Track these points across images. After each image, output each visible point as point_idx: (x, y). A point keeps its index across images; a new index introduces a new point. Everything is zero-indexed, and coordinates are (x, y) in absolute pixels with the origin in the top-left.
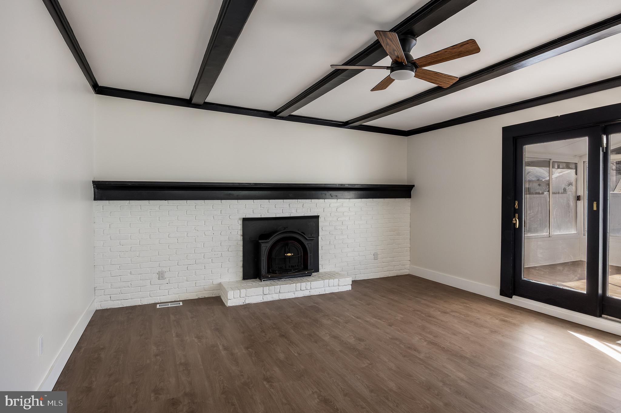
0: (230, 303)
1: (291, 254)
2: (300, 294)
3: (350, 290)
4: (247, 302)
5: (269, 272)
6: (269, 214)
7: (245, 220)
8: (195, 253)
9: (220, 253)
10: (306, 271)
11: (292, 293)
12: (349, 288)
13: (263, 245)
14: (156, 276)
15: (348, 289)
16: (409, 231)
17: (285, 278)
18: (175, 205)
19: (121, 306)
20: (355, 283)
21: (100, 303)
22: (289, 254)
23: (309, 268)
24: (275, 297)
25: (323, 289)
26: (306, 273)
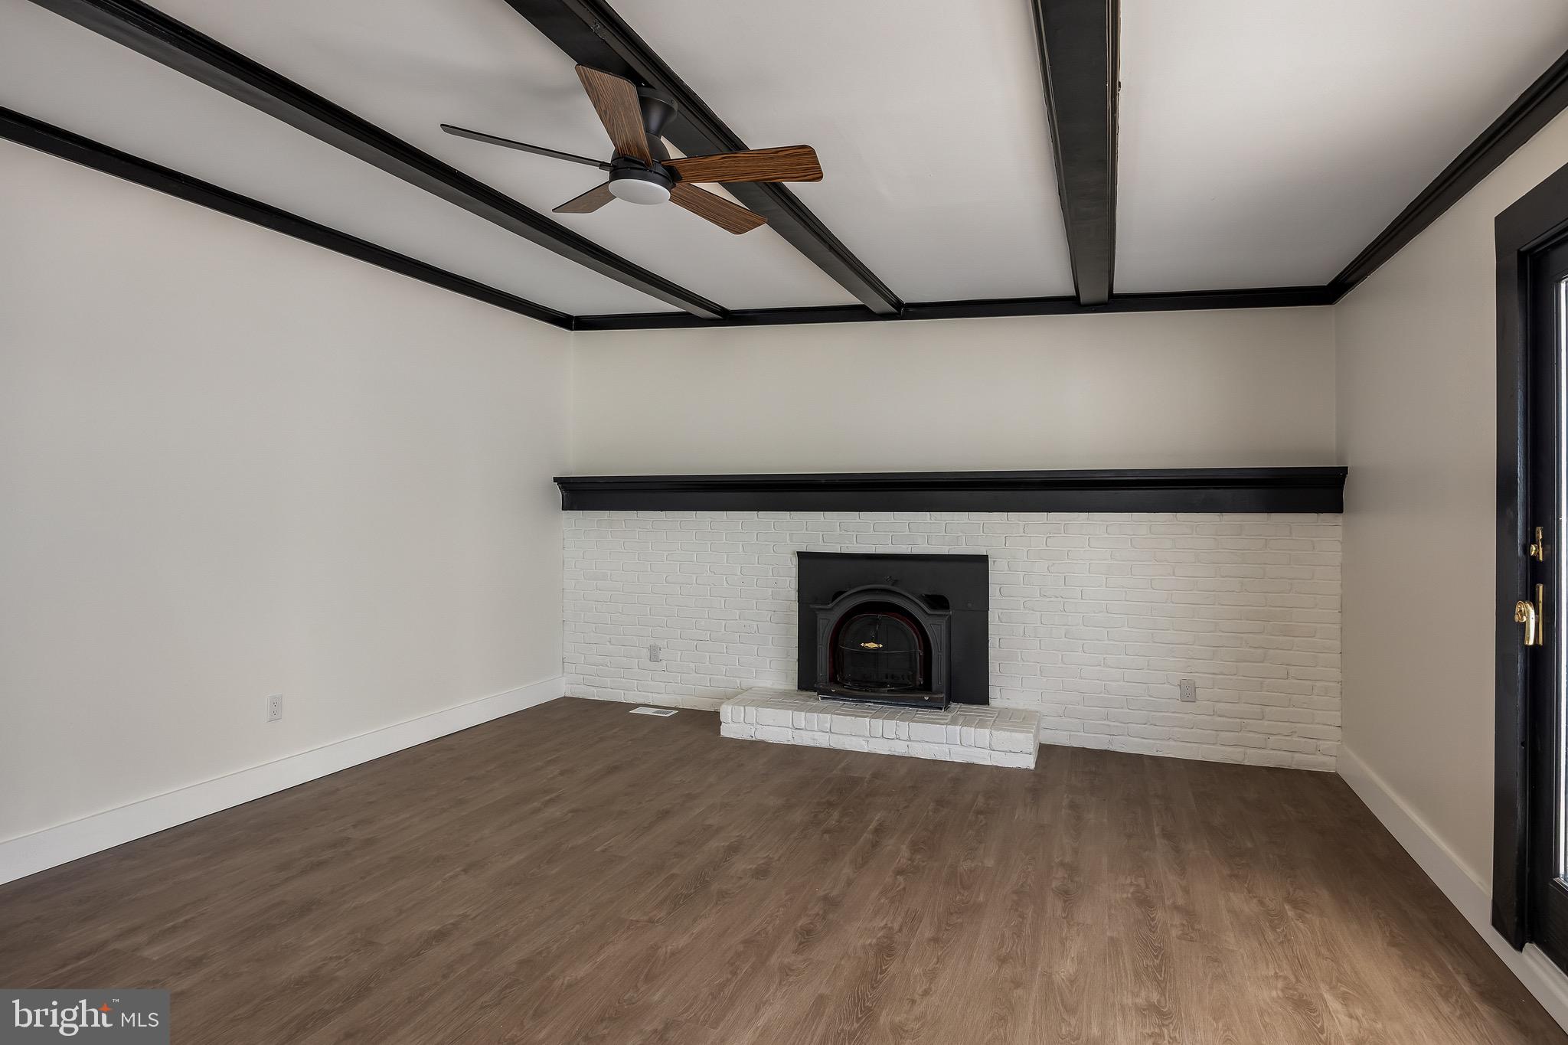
0: (728, 730)
1: (876, 645)
2: (882, 748)
3: (1027, 770)
4: (759, 737)
5: (833, 680)
6: (858, 545)
7: (803, 556)
8: (709, 618)
9: (755, 623)
10: (927, 694)
11: (861, 739)
12: (1029, 762)
13: (820, 615)
14: (645, 652)
15: (1023, 766)
16: (1338, 627)
17: (874, 703)
18: (677, 519)
19: (596, 698)
20: (1045, 751)
21: (570, 686)
22: (872, 645)
23: (934, 687)
24: (823, 741)
25: (946, 748)
26: (927, 698)
